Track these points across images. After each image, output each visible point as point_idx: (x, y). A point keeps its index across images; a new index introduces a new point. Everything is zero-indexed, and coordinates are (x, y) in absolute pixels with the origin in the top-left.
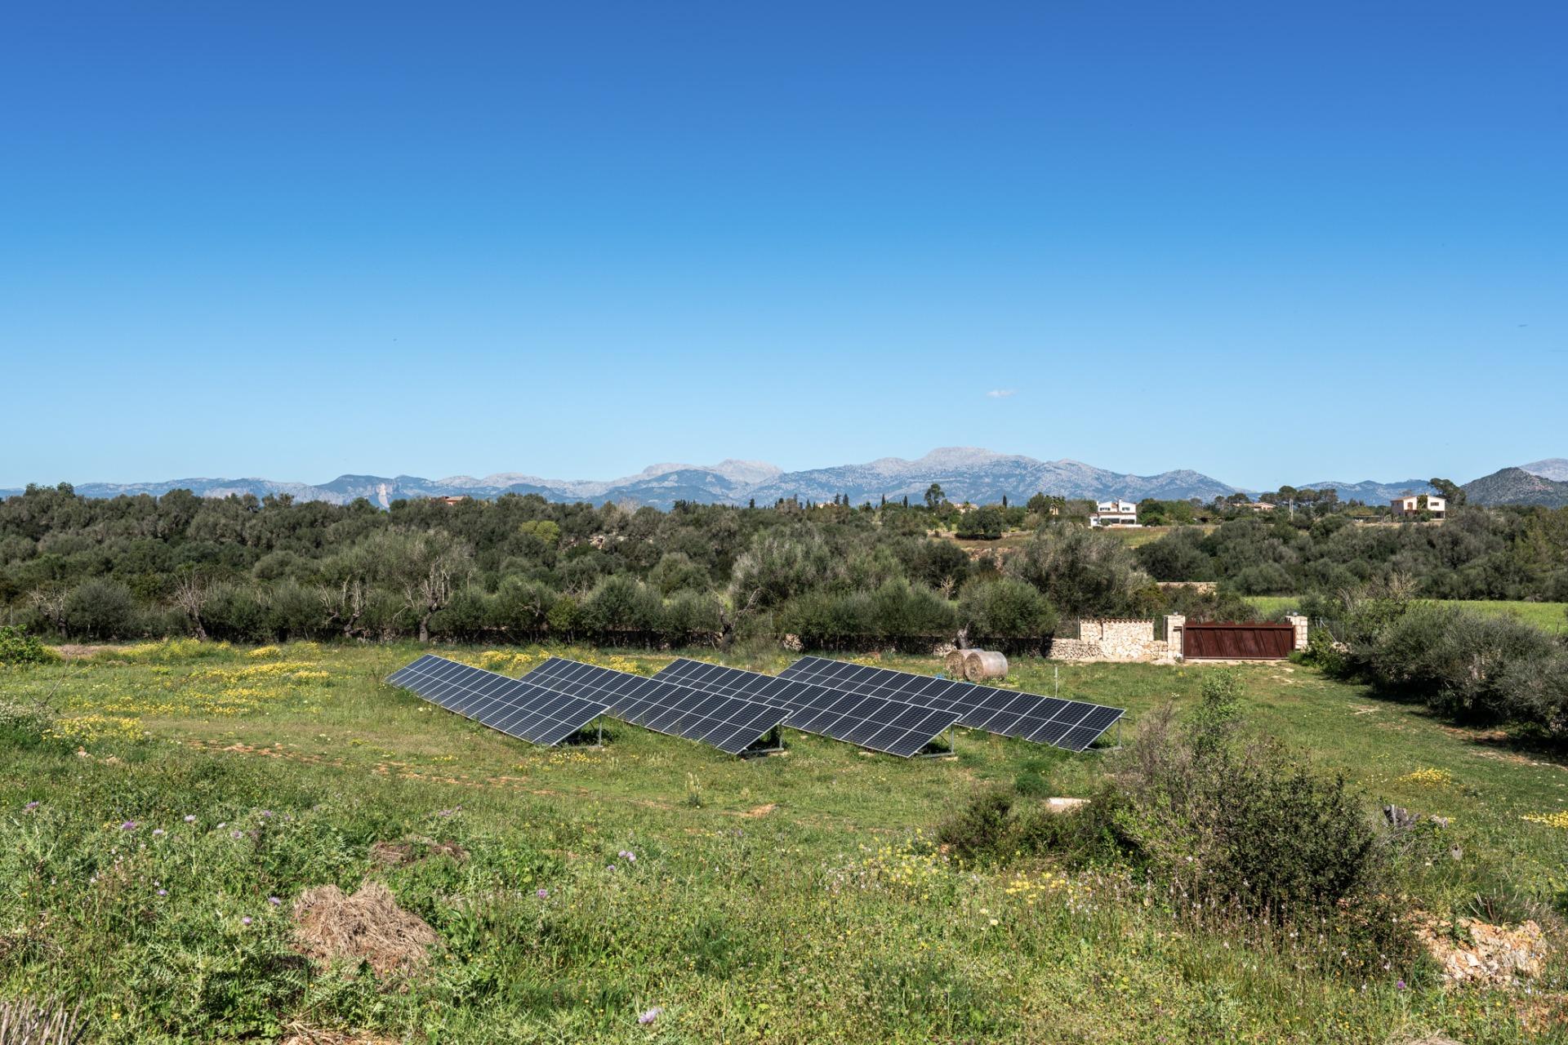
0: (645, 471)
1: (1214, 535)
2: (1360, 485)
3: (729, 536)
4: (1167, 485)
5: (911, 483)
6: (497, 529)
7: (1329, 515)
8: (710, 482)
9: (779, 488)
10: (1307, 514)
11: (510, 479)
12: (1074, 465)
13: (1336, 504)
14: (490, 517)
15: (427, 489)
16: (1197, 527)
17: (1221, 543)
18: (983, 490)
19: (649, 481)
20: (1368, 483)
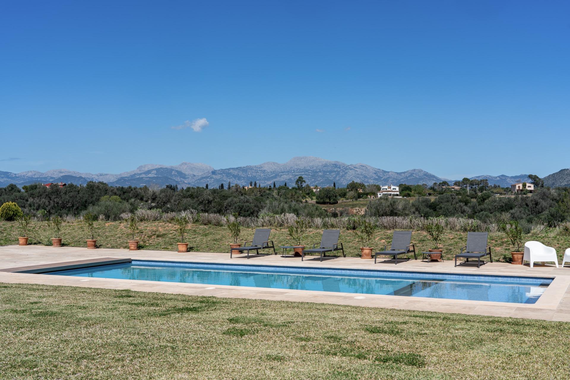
0: (138, 169)
1: (435, 202)
2: (499, 177)
3: (208, 203)
4: (409, 176)
5: (281, 175)
6: (88, 200)
7: (485, 192)
8: (175, 175)
9: (212, 178)
10: (475, 191)
11: (61, 172)
12: (363, 166)
13: (488, 187)
14: (84, 194)
15: (12, 178)
16: (428, 197)
17: (438, 205)
18: (319, 179)
19: (141, 174)
20: (503, 176)
